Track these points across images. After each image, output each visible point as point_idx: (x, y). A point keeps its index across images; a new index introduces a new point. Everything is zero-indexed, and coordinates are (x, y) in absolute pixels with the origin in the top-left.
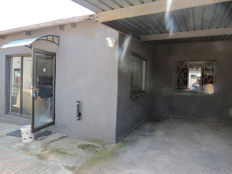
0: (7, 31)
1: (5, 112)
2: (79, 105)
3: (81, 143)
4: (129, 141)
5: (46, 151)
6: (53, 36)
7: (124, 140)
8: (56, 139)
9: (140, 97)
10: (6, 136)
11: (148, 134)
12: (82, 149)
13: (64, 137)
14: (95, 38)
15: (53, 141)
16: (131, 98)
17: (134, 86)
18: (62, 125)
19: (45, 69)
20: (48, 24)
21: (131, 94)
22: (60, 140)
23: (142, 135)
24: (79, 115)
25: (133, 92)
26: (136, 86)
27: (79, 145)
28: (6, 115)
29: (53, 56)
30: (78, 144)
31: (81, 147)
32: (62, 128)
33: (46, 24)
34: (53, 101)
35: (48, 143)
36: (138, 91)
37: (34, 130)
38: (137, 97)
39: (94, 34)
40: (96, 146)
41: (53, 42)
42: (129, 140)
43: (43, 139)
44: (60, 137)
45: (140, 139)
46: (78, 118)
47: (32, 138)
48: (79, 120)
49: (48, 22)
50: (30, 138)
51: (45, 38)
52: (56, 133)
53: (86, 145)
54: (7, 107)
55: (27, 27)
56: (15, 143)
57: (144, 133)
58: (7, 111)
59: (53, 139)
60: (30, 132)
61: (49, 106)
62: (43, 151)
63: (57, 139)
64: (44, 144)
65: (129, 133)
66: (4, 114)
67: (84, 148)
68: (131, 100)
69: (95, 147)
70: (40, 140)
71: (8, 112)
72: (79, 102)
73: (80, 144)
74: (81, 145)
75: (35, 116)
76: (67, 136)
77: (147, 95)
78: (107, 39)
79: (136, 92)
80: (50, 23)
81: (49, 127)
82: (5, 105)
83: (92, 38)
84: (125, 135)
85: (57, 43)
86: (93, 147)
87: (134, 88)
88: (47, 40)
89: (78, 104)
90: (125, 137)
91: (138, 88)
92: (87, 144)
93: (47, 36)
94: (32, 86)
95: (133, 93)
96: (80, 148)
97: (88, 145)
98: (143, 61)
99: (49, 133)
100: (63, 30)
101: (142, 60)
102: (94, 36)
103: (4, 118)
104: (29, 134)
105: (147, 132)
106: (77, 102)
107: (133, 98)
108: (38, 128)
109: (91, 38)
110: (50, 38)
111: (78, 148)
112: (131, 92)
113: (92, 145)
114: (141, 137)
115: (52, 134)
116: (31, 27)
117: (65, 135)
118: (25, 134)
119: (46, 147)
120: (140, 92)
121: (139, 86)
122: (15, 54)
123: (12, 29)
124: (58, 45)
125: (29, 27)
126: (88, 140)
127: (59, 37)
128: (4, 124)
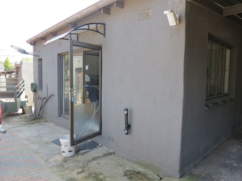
0: (55, 26)
1: (59, 115)
2: (127, 114)
3: (129, 166)
4: (203, 178)
5: (82, 174)
6: (97, 24)
7: (194, 173)
8: (100, 156)
9: (221, 103)
10: (51, 143)
11: (236, 165)
12: (128, 178)
13: (111, 154)
14: (149, 17)
15: (95, 158)
16: (207, 106)
17: (212, 86)
18: (109, 137)
19: (88, 66)
20: (90, 9)
21: (207, 100)
22: (104, 158)
23: (225, 166)
24: (128, 127)
25: (211, 95)
26: (214, 86)
27: (126, 171)
28: (59, 118)
29: (99, 50)
30: (125, 167)
31: (128, 174)
32: (109, 141)
33: (88, 9)
34: (99, 106)
35: (89, 161)
36: (218, 94)
37: (73, 142)
38: (216, 104)
39: (148, 11)
40: (149, 176)
41: (97, 31)
42: (203, 175)
43: (85, 154)
44: (106, 153)
45: (221, 174)
46: (126, 132)
47: (71, 151)
48: (127, 134)
49: (90, 6)
50: (69, 152)
51: (86, 27)
52: (103, 147)
53: (135, 172)
54: (60, 109)
55: (71, 18)
56: (55, 155)
57: (228, 162)
58: (60, 113)
59: (96, 155)
60: (69, 144)
61: (95, 113)
62: (79, 173)
63: (102, 156)
64: (84, 162)
65: (203, 159)
66: (58, 116)
67: (132, 178)
68: (207, 109)
69: (147, 178)
70: (81, 155)
71: (62, 114)
72: (127, 110)
73: (127, 169)
74: (129, 171)
75: (75, 125)
76: (114, 153)
77: (232, 100)
78: (165, 12)
79: (214, 95)
80: (92, 7)
81: (95, 137)
82: (58, 106)
83: (145, 19)
84: (195, 163)
85: (103, 33)
86: (145, 177)
87: (211, 89)
88: (89, 29)
89: (126, 112)
90: (195, 166)
91: (217, 88)
92: (137, 170)
93: (88, 25)
94: (70, 88)
95: (210, 98)
96: (126, 177)
97: (139, 173)
98: (226, 50)
99: (94, 145)
100: (108, 14)
101: (225, 47)
102: (148, 14)
103: (57, 120)
104: (68, 146)
105: (234, 160)
106: (124, 110)
107: (211, 105)
108: (79, 140)
109: (143, 18)
110: (92, 27)
111: (124, 176)
112: (207, 96)
113: (143, 174)
114: (223, 171)
115: (97, 147)
116: (74, 16)
117: (112, 151)
118: (64, 147)
119: (83, 167)
120: (220, 96)
121: (219, 86)
122: (65, 52)
123: (59, 23)
124: (104, 35)
125: (72, 17)
126: (139, 164)
127: (104, 24)
128: (57, 128)
